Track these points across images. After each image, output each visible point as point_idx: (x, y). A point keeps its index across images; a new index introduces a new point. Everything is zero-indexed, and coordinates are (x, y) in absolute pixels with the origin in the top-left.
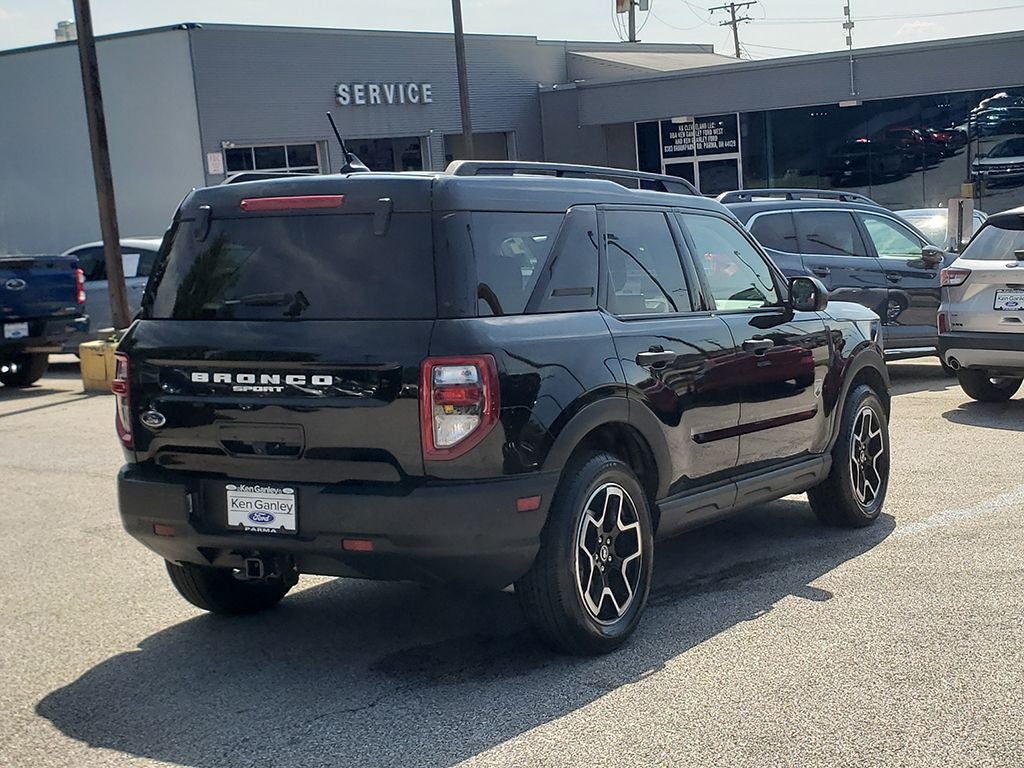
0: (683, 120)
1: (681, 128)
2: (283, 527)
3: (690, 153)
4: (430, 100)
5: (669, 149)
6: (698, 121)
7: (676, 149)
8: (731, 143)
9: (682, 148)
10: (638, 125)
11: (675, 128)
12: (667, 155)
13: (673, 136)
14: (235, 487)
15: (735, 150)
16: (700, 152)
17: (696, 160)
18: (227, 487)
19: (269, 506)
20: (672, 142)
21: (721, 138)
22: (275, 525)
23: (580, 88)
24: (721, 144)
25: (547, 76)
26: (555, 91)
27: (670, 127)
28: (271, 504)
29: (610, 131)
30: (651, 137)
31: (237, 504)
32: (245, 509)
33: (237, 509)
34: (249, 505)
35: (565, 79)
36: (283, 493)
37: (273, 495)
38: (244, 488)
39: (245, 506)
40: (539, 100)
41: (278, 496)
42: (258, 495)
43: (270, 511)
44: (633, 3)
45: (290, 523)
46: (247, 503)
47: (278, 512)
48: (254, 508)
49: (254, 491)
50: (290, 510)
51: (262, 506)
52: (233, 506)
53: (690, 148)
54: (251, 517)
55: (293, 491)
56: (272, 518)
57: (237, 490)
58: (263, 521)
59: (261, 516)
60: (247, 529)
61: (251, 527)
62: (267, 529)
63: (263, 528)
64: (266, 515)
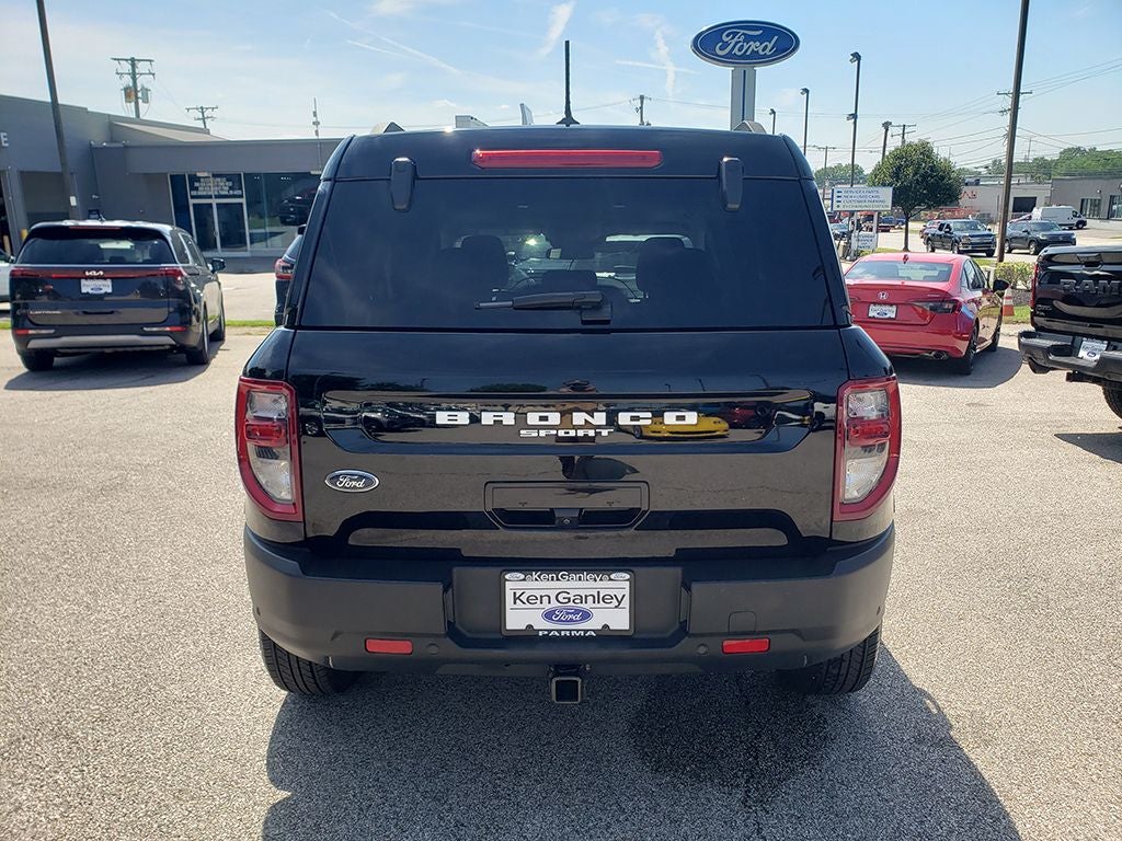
0: (206, 174)
1: (202, 180)
2: (606, 626)
3: (210, 197)
4: (7, 145)
5: (194, 193)
6: (215, 176)
7: (200, 193)
8: (238, 192)
9: (205, 193)
10: (171, 176)
11: (198, 179)
12: (193, 197)
13: (197, 184)
14: (522, 576)
15: (241, 196)
16: (217, 197)
17: (214, 202)
18: (507, 577)
19: (584, 599)
20: (197, 189)
21: (231, 188)
22: (594, 624)
23: (126, 147)
24: (231, 192)
25: (98, 138)
26: (105, 148)
27: (194, 179)
28: (586, 596)
29: (150, 178)
30: (181, 185)
31: (524, 598)
32: (538, 605)
33: (524, 606)
34: (545, 599)
35: (112, 140)
36: (610, 580)
37: (591, 584)
38: (539, 576)
39: (538, 601)
40: (92, 152)
41: (599, 584)
42: (563, 584)
43: (583, 605)
44: (137, 98)
45: (620, 620)
46: (541, 597)
47: (599, 606)
48: (554, 604)
49: (558, 580)
50: (620, 603)
51: (569, 599)
52: (515, 603)
53: (209, 193)
54: (549, 615)
55: (628, 576)
56: (586, 615)
57: (524, 580)
58: (571, 620)
59: (568, 613)
60: (541, 634)
61: (549, 631)
62: (578, 631)
63: (570, 631)
64: (577, 612)
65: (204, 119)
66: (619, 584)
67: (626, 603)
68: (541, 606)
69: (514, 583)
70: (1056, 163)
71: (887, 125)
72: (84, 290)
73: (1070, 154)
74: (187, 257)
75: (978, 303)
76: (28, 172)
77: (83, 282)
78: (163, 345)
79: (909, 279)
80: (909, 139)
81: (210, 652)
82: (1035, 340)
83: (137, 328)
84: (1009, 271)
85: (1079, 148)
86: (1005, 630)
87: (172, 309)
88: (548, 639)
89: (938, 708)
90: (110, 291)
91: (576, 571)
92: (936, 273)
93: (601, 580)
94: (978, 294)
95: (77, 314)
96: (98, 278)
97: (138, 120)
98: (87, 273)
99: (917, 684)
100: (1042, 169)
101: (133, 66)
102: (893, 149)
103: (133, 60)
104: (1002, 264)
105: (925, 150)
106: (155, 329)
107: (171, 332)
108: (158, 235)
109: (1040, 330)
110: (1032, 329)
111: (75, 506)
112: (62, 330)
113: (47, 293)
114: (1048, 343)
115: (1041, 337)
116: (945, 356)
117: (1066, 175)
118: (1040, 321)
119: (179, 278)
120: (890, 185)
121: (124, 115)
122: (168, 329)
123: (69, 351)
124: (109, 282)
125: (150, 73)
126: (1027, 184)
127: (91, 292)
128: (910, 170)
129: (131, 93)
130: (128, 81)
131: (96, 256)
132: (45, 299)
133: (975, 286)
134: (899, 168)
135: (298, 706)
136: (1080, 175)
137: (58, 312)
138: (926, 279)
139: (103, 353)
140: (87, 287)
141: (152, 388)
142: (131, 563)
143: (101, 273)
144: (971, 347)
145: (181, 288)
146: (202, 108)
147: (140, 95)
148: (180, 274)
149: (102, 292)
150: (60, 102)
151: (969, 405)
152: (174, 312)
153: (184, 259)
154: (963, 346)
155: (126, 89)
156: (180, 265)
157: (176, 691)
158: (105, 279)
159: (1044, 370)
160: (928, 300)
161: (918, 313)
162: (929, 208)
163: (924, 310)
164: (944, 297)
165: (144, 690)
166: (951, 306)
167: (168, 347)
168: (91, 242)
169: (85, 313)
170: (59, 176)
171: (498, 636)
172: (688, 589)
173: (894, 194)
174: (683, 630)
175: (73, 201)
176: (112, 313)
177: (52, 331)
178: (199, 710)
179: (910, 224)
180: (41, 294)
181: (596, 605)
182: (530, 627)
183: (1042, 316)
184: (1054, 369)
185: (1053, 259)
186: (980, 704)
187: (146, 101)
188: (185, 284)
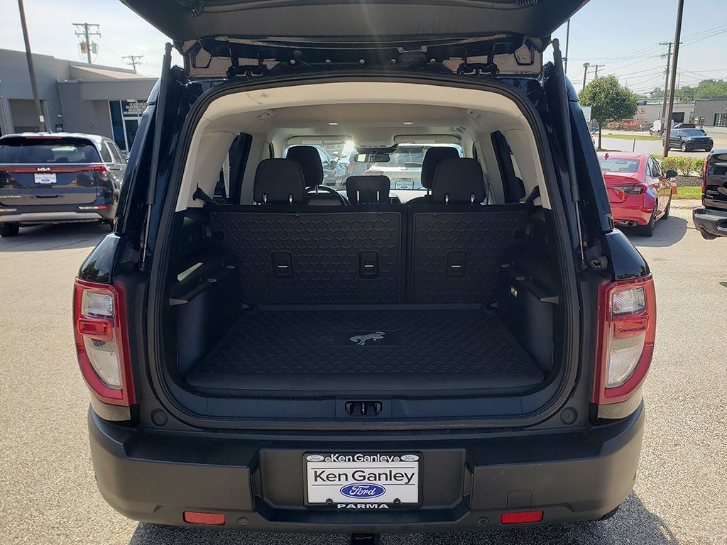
0: (133, 101)
1: (131, 104)
2: (397, 501)
3: (136, 116)
5: (126, 113)
6: (139, 101)
7: (129, 113)
9: (133, 113)
10: (110, 102)
11: (128, 104)
12: (125, 116)
13: (127, 107)
14: (322, 458)
16: (141, 115)
17: (139, 119)
18: (308, 458)
19: (377, 477)
20: (127, 110)
22: (387, 498)
23: (80, 82)
25: (61, 77)
26: (66, 83)
27: (126, 103)
28: (379, 475)
29: (96, 103)
30: (117, 108)
31: (323, 476)
32: (337, 482)
33: (324, 483)
34: (343, 477)
35: (71, 78)
36: (401, 460)
37: (384, 464)
38: (337, 458)
39: (337, 479)
40: (57, 87)
41: (391, 464)
42: (359, 464)
43: (377, 482)
44: (89, 50)
45: (409, 494)
46: (339, 475)
47: (390, 482)
48: (351, 481)
49: (354, 460)
50: (409, 480)
51: (364, 477)
52: (316, 480)
53: (136, 113)
54: (346, 491)
55: (417, 458)
56: (379, 491)
57: (324, 461)
58: (366, 495)
59: (363, 489)
60: (339, 506)
61: (347, 504)
62: (372, 504)
63: (366, 504)
64: (371, 488)
65: (134, 64)
66: (409, 464)
67: (415, 480)
68: (339, 483)
69: (315, 463)
70: (697, 90)
71: (586, 66)
72: (37, 181)
73: (707, 83)
74: (111, 158)
75: (656, 187)
76: (16, 100)
77: (36, 175)
78: (94, 219)
79: (609, 170)
80: (600, 75)
81: (86, 477)
82: (706, 215)
83: (74, 207)
84: (672, 163)
85: (711, 81)
86: (713, 455)
87: (99, 194)
88: (346, 512)
89: (671, 535)
90: (55, 181)
91: (370, 454)
92: (626, 166)
93: (393, 461)
94: (657, 181)
95: (32, 197)
96: (47, 172)
97: (90, 65)
98: (39, 170)
99: (651, 508)
100: (689, 93)
101: (86, 29)
102: (591, 81)
103: (86, 25)
104: (667, 158)
105: (613, 82)
106: (87, 208)
107: (99, 210)
108: (89, 142)
109: (709, 209)
110: (703, 207)
111: (10, 344)
112: (21, 209)
113: (12, 183)
114: (715, 218)
115: (709, 213)
116: (635, 225)
117: (705, 97)
118: (710, 202)
119: (104, 172)
120: (589, 105)
121: (81, 61)
122: (96, 208)
123: (29, 223)
124: (54, 175)
125: (98, 34)
126: (678, 103)
127: (41, 182)
128: (603, 95)
129: (85, 47)
130: (83, 38)
131: (49, 157)
132: (11, 187)
133: (655, 175)
134: (595, 94)
135: (149, 531)
136: (713, 97)
137: (19, 196)
138: (620, 170)
139: (52, 224)
140: (39, 179)
141: (84, 249)
142: (41, 393)
143: (49, 169)
144: (653, 218)
145: (106, 179)
146: (132, 57)
147: (91, 48)
148: (105, 169)
149: (50, 182)
150: (32, 51)
151: (654, 260)
152: (101, 196)
153: (108, 159)
154: (647, 217)
155: (81, 45)
156: (105, 163)
157: (52, 517)
158: (51, 173)
159: (713, 236)
160: (623, 186)
161: (616, 194)
162: (615, 120)
163: (621, 192)
164: (635, 183)
165: (26, 515)
166: (639, 189)
167: (97, 220)
168: (46, 147)
169: (38, 197)
170: (32, 102)
171: (302, 508)
172: (472, 471)
173: (592, 111)
174: (466, 505)
175: (42, 119)
176: (57, 196)
177: (15, 210)
178: (67, 536)
179: (602, 131)
180: (8, 184)
181: (389, 482)
182: (330, 500)
183: (711, 198)
184: (719, 236)
185: (719, 157)
186: (704, 529)
187: (95, 52)
188: (108, 176)
